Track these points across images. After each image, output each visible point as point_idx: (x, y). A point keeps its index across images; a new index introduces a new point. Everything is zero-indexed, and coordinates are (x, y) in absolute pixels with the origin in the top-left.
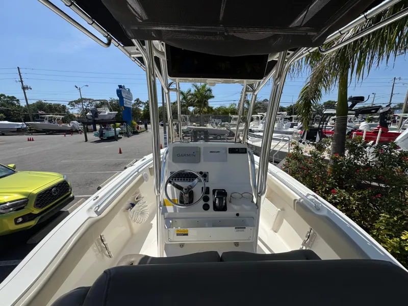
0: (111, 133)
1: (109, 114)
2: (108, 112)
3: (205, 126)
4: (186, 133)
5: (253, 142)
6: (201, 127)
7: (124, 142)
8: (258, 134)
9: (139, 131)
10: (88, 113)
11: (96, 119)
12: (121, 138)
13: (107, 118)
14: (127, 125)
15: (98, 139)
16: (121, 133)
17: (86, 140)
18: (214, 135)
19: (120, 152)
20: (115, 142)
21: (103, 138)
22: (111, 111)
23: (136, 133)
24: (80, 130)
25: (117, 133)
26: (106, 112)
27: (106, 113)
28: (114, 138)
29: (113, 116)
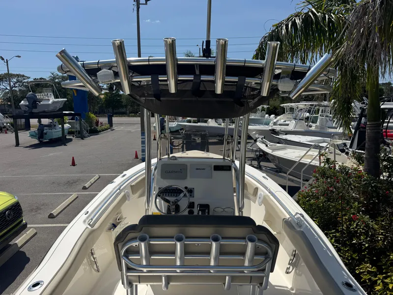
0: (56, 133)
1: (54, 102)
2: (52, 99)
3: (206, 122)
4: (175, 132)
5: (274, 150)
6: (199, 124)
7: (76, 147)
8: (284, 137)
9: (99, 128)
10: (22, 102)
11: (35, 111)
12: (70, 140)
13: (51, 108)
14: (80, 120)
15: (36, 141)
16: (70, 133)
17: (17, 144)
18: (220, 136)
19: (74, 164)
20: (63, 147)
21: (44, 141)
22: (56, 97)
23: (94, 132)
24: (5, 127)
25: (66, 132)
26: (50, 100)
27: (50, 102)
28: (61, 141)
29: (59, 106)
